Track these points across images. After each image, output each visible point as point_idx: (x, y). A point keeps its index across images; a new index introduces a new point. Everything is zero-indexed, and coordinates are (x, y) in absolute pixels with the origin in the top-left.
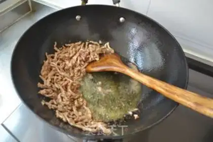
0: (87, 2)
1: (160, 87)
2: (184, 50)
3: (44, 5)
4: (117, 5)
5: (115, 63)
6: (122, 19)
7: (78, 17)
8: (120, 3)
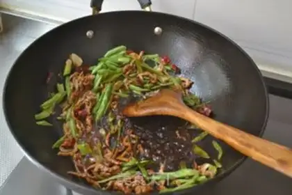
0: (100, 10)
1: (233, 137)
2: (260, 67)
3: (25, 19)
4: (147, 9)
6: (157, 30)
7: (89, 33)
8: (152, 6)
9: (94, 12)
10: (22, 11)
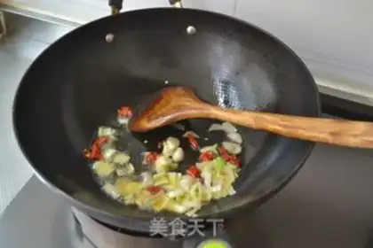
4: (177, 5)
5: (188, 103)
6: (190, 29)
7: (109, 37)
9: (113, 12)
10: (29, 9)
